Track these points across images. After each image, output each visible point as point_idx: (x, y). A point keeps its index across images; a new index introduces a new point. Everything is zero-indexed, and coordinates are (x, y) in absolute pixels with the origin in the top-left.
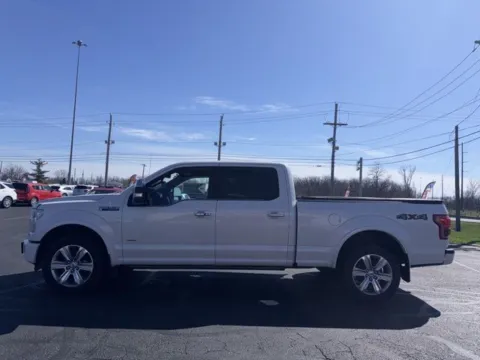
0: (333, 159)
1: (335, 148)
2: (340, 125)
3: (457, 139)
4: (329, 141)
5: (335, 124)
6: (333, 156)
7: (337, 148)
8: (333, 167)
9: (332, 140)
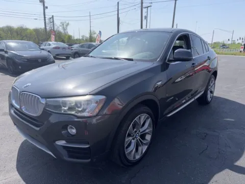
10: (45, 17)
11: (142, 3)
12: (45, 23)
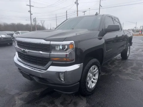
0: (31, 18)
1: (31, 14)
2: (32, 6)
3: (67, 15)
4: (29, 11)
5: (30, 6)
6: (31, 17)
7: (32, 14)
8: (31, 20)
9: (30, 11)
10: (31, 19)
11: (77, 11)
12: (31, 22)
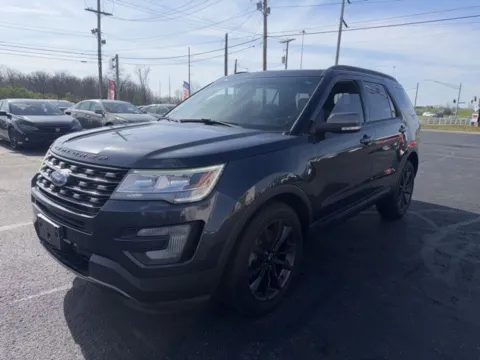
0: (100, 55)
1: (101, 42)
2: (106, 14)
5: (99, 13)
6: (99, 51)
7: (104, 42)
8: (100, 63)
9: (97, 31)
10: (100, 59)
